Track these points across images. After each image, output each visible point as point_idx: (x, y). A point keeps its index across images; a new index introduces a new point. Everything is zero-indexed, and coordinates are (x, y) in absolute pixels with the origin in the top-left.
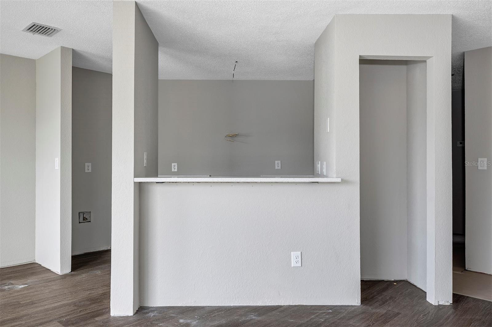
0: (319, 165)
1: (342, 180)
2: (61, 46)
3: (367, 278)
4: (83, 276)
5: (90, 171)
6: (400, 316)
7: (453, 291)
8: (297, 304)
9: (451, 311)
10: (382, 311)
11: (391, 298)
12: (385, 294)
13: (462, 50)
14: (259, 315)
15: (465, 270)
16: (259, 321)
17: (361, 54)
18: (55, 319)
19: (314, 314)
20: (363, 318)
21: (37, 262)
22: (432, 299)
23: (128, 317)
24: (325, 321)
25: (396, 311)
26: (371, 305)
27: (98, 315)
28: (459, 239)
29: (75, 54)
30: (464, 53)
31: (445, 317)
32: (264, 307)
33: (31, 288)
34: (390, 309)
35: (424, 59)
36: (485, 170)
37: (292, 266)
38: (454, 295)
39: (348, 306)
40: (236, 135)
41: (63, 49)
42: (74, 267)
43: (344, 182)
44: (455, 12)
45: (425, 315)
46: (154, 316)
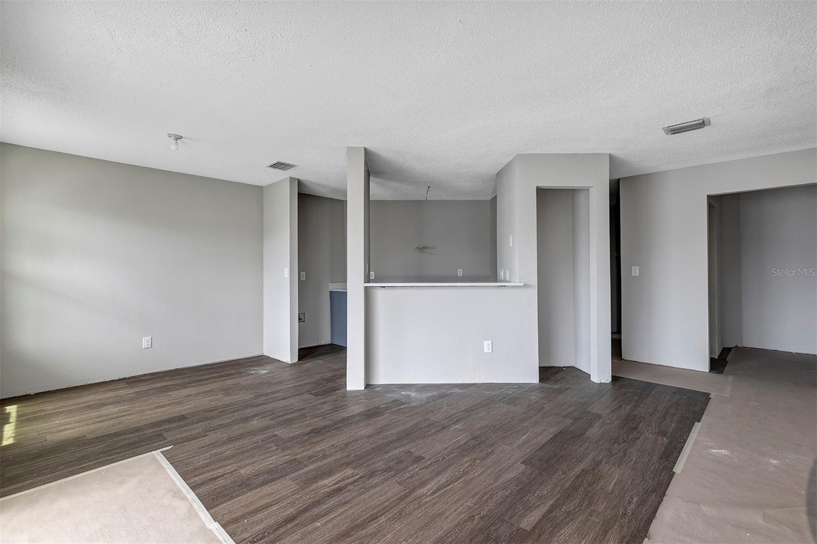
0: (502, 273)
1: (524, 284)
2: (290, 177)
3: (543, 365)
4: (309, 364)
5: (304, 279)
6: (570, 390)
7: (612, 373)
8: (489, 382)
9: (610, 387)
10: (557, 386)
11: (562, 378)
12: (557, 375)
13: (618, 177)
14: (461, 389)
15: (622, 359)
16: (462, 393)
17: (538, 185)
18: (305, 392)
19: (503, 388)
20: (541, 392)
21: (265, 354)
22: (595, 379)
23: (360, 391)
24: (513, 393)
25: (567, 386)
26: (547, 383)
27: (337, 390)
28: (616, 336)
29: (300, 183)
30: (619, 179)
31: (607, 390)
32: (463, 384)
33: (272, 373)
34: (562, 385)
35: (588, 188)
36: (637, 276)
37: (485, 352)
38: (613, 376)
39: (529, 383)
40: (425, 248)
41: (291, 178)
42: (301, 357)
43: (526, 286)
44: (612, 152)
45: (590, 389)
46: (380, 390)
